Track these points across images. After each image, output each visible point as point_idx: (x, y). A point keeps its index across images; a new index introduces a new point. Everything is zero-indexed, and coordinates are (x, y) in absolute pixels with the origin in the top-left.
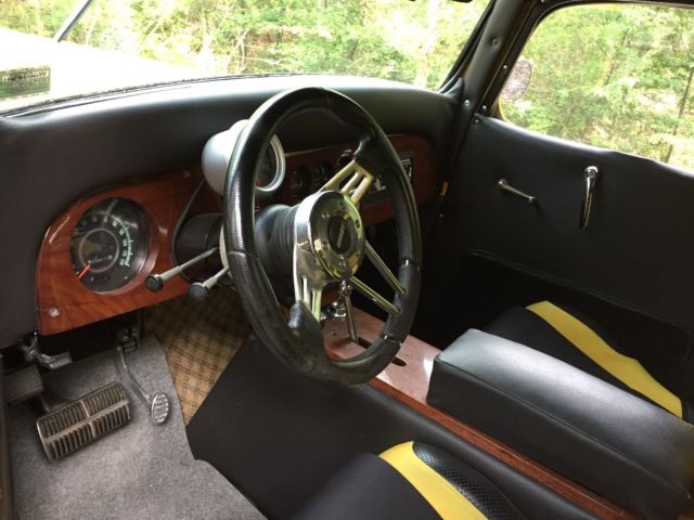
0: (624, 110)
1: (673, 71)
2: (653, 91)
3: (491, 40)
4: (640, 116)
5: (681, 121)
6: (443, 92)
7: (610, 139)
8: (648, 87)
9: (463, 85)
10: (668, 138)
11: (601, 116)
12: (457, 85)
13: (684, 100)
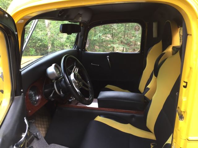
0: (101, 41)
1: (108, 29)
2: (105, 35)
3: (81, 36)
4: (105, 41)
5: (114, 41)
6: (74, 49)
7: (100, 48)
8: (104, 34)
9: (78, 46)
10: (112, 45)
11: (96, 43)
12: (77, 47)
13: (113, 35)
